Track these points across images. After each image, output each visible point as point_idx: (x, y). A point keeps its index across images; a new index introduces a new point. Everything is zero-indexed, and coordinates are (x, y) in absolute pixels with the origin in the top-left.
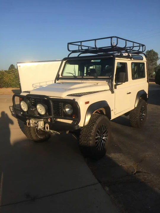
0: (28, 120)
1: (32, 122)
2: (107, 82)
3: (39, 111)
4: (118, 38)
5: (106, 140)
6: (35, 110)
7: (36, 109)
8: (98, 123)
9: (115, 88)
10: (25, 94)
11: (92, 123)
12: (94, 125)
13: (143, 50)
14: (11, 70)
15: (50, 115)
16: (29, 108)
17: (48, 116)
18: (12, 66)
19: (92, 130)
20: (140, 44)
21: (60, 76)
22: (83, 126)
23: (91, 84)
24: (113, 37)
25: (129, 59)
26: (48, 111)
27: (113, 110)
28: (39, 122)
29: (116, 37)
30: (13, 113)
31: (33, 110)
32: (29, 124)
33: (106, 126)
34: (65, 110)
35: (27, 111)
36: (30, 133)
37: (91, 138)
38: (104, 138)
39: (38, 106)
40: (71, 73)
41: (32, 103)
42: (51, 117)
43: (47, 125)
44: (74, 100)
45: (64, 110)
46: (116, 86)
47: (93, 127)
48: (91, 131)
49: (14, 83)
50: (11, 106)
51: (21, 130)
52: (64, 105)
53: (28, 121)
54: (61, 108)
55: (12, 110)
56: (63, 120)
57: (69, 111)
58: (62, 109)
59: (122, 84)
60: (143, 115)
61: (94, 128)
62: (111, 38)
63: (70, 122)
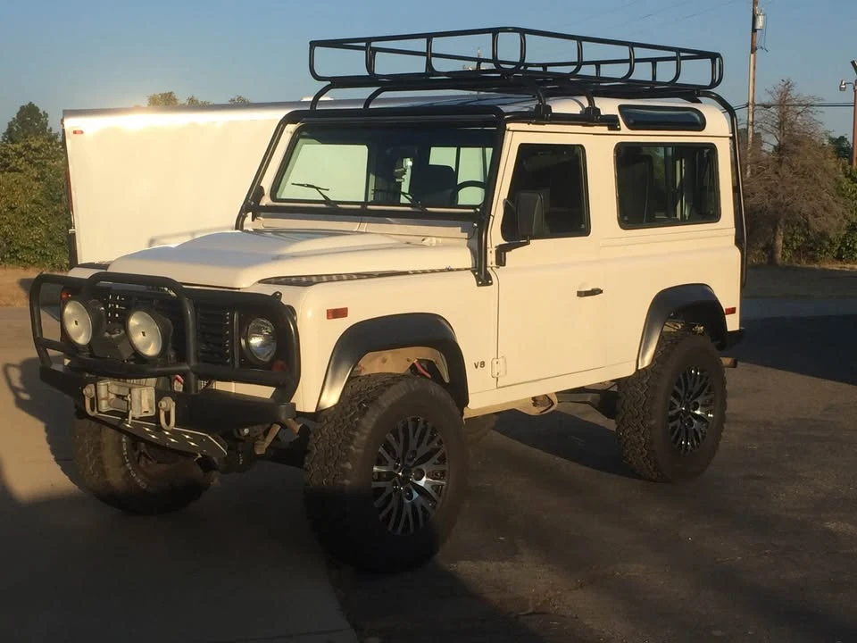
0: (93, 386)
1: (106, 391)
2: (466, 235)
3: (138, 339)
4: (523, 32)
5: (434, 495)
6: (119, 340)
7: (127, 334)
8: (385, 405)
9: (501, 261)
10: (85, 274)
11: (360, 406)
12: (368, 414)
13: (713, 80)
14: (18, 146)
15: (181, 357)
16: (96, 330)
17: (173, 365)
18: (30, 119)
19: (357, 434)
20: (679, 50)
21: (266, 201)
22: (313, 410)
23: (394, 242)
24: (505, 30)
25: (604, 129)
26: (174, 340)
27: (488, 365)
28: (135, 392)
29: (515, 30)
30: (25, 396)
31: (114, 336)
32: (95, 402)
33: (434, 431)
34: (248, 344)
35: (89, 345)
36: (101, 461)
37: (349, 466)
38: (422, 483)
39: (133, 322)
40: (313, 187)
41: (113, 314)
42: (186, 367)
43: (169, 404)
44: (277, 296)
45: (243, 342)
46: (501, 251)
47: (364, 421)
48: (352, 438)
49: (39, 231)
50: (14, 366)
51: (59, 467)
52: (244, 324)
53: (89, 391)
54: (232, 332)
55: (17, 383)
56: (238, 384)
57: (263, 345)
58: (236, 337)
59: (527, 243)
60: (697, 417)
61: (369, 422)
62: (495, 32)
63: (265, 392)
